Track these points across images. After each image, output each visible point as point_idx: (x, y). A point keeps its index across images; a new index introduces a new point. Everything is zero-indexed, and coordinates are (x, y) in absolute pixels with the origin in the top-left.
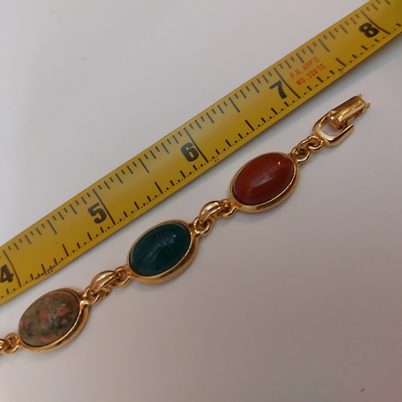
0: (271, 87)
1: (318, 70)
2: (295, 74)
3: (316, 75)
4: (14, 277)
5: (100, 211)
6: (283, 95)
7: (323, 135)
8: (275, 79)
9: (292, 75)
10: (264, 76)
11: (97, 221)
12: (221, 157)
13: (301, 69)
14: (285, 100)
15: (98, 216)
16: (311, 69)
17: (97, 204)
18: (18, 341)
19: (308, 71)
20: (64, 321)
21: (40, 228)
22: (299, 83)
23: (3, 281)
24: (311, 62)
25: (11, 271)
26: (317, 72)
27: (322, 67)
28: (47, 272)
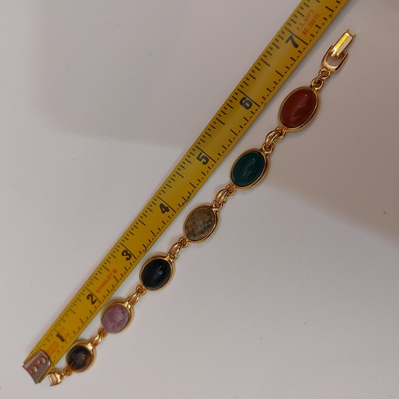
0: (287, 42)
1: (315, 19)
2: (300, 27)
3: (315, 24)
4: (169, 208)
5: (204, 157)
6: (296, 46)
7: (329, 66)
8: (288, 35)
9: (298, 28)
10: (279, 36)
11: (204, 163)
12: (266, 101)
13: (303, 22)
14: (298, 49)
15: (204, 160)
16: (310, 20)
17: (201, 154)
18: (187, 240)
19: (308, 22)
20: (210, 223)
21: (173, 177)
22: (304, 33)
23: (163, 212)
24: (309, 14)
25: (167, 206)
26: (315, 21)
27: (317, 16)
28: (187, 200)
